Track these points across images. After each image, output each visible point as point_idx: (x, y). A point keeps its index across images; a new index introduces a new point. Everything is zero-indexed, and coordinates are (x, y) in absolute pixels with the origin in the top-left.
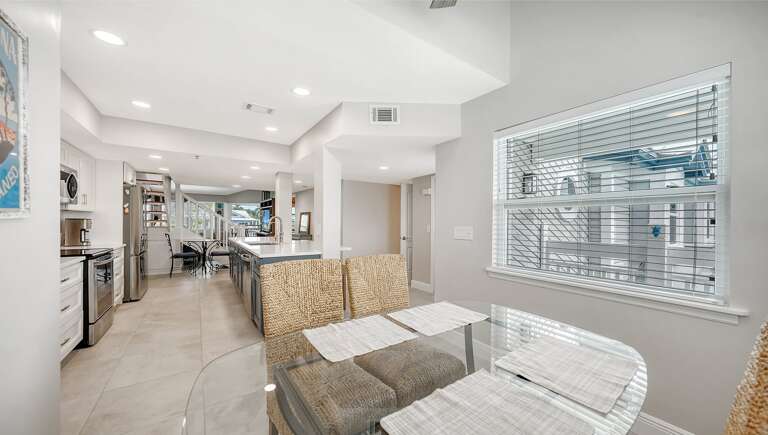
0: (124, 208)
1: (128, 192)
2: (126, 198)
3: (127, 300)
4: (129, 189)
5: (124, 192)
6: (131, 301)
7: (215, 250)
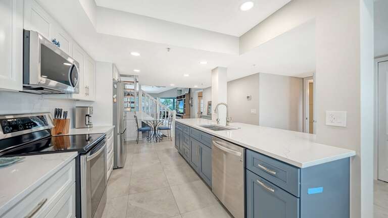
0: (114, 99)
1: (115, 86)
2: (115, 91)
3: (116, 168)
4: (116, 83)
5: (114, 87)
6: (118, 168)
7: (161, 126)
